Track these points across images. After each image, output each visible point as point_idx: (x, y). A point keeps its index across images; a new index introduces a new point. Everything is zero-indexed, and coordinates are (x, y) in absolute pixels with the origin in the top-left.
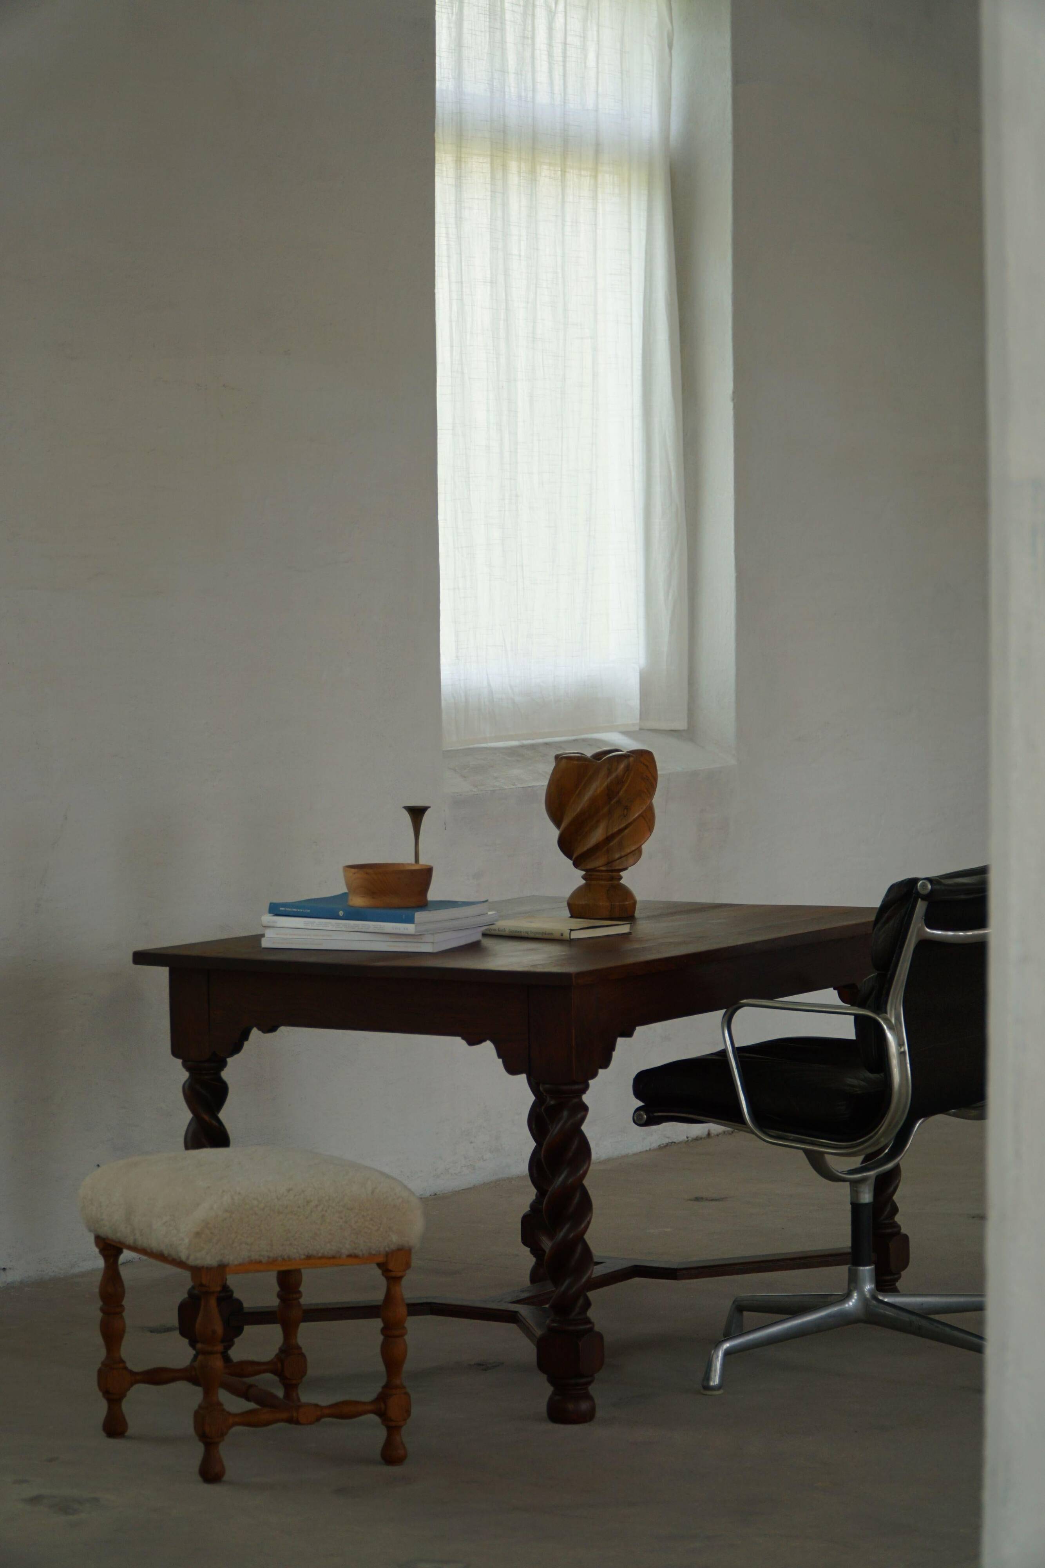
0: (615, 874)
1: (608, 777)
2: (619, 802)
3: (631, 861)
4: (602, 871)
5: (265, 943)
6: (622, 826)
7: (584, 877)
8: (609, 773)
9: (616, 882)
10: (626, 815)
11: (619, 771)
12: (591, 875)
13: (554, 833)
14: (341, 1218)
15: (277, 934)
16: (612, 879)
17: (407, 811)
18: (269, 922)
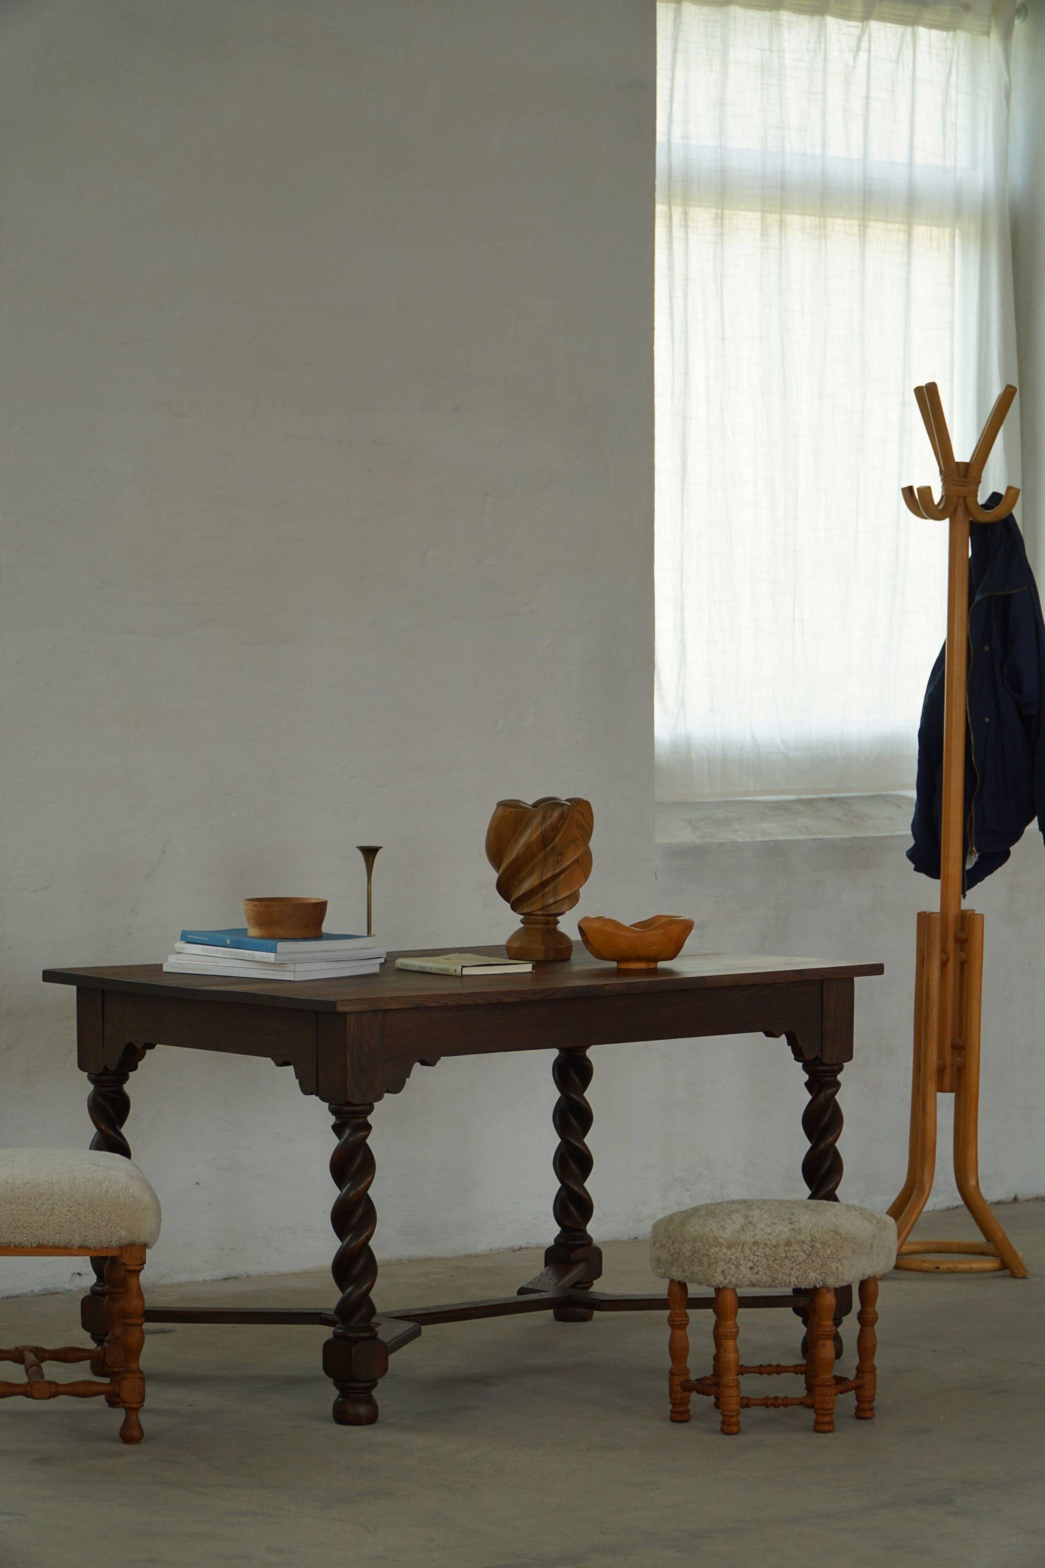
0: (551, 918)
1: (542, 824)
2: (553, 848)
3: (565, 907)
4: (537, 915)
5: (166, 969)
6: (558, 870)
7: (522, 921)
8: (544, 819)
9: (552, 926)
10: (560, 861)
11: (553, 818)
12: (528, 919)
13: (493, 876)
14: (71, 1212)
15: (177, 960)
16: (548, 923)
17: (361, 852)
18: (179, 948)
